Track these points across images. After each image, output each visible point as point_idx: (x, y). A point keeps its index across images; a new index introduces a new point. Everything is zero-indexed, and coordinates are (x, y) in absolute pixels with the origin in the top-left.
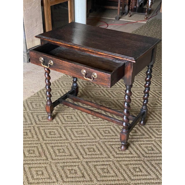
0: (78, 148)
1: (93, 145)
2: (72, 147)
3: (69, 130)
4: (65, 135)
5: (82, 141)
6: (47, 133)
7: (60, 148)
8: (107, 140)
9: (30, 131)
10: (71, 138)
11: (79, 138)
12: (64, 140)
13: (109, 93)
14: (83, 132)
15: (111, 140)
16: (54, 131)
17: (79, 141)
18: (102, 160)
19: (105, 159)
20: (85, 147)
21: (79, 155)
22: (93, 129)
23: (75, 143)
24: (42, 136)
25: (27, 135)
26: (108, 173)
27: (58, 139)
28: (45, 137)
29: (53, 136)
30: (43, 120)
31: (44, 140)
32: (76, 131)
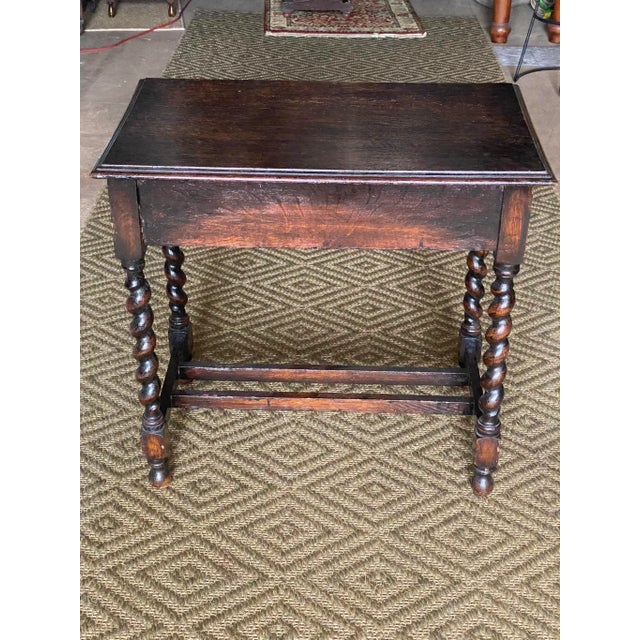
0: (331, 502)
1: (369, 473)
2: (309, 505)
3: (250, 455)
4: (253, 477)
5: (323, 474)
6: (186, 492)
7: (274, 523)
8: (395, 443)
9: (119, 508)
10: (280, 477)
11: (305, 470)
12: (263, 493)
13: (273, 292)
14: (301, 443)
15: (406, 438)
16: (202, 475)
17: (313, 478)
18: (430, 508)
19: (438, 503)
20: (350, 490)
21: (355, 522)
22: (325, 424)
23: (307, 489)
24: (177, 509)
25: (117, 525)
26: (480, 540)
27: (240, 496)
28: (190, 506)
29: (215, 493)
30: (132, 455)
31: (197, 520)
32: (280, 451)
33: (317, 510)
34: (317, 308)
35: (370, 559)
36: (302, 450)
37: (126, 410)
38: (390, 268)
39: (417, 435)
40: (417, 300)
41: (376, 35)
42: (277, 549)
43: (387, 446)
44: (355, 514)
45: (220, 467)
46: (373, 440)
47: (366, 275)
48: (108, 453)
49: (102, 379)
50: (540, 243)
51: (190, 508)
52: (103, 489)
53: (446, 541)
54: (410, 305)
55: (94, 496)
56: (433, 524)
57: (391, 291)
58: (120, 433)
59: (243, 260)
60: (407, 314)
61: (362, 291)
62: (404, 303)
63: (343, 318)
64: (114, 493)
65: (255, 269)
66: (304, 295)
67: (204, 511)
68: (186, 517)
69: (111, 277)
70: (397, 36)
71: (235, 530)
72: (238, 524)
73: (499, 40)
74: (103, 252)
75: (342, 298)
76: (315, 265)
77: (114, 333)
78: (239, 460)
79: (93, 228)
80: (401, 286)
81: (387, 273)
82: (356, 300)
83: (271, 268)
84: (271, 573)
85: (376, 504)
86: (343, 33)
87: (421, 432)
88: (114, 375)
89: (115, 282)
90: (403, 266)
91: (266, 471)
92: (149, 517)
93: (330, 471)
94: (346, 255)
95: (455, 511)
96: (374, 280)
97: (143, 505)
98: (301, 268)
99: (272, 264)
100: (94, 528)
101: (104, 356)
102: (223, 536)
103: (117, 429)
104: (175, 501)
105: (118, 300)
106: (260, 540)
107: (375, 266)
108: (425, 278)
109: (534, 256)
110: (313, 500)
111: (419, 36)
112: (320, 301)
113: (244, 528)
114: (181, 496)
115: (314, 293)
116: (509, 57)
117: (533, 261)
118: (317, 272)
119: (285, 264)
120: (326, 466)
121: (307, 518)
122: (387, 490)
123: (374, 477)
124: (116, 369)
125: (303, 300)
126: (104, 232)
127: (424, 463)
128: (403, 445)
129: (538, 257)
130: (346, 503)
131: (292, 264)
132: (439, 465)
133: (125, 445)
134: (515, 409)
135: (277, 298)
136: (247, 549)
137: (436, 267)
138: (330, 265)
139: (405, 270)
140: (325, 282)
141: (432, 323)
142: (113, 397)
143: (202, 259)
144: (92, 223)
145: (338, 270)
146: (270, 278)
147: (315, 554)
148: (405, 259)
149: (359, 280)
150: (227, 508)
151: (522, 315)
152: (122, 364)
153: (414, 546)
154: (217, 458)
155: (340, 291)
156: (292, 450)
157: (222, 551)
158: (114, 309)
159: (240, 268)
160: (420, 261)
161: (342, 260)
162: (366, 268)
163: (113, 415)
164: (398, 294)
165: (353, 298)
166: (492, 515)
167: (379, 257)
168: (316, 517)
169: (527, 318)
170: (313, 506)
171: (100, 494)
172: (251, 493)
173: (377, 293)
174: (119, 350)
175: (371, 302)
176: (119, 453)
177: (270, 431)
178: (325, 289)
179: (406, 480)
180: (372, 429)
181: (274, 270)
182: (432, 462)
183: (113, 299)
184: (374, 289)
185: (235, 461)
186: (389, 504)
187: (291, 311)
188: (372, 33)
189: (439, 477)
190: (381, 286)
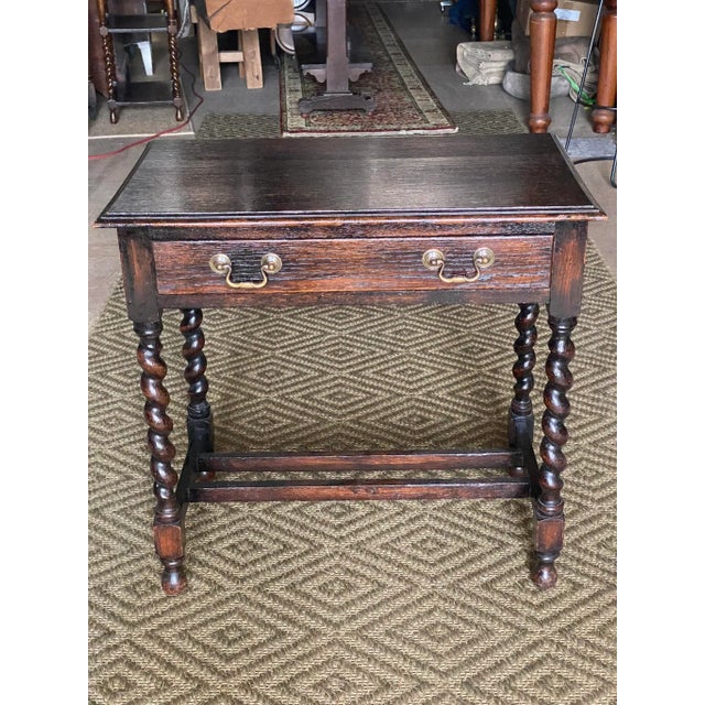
0: (387, 649)
1: (430, 612)
2: (360, 653)
3: (286, 595)
4: (291, 621)
5: (376, 614)
6: (212, 642)
7: (320, 675)
8: (459, 574)
9: (132, 665)
10: (325, 620)
11: (354, 610)
12: (305, 640)
13: (306, 406)
14: (348, 578)
15: (473, 568)
16: (230, 621)
17: (364, 620)
18: (508, 652)
19: (518, 646)
20: (409, 633)
21: (418, 672)
22: (374, 554)
23: (358, 633)
24: (201, 664)
25: (129, 685)
26: (572, 689)
27: (278, 645)
28: (217, 660)
29: (247, 643)
30: (145, 601)
31: (226, 676)
32: (322, 588)
33: (371, 658)
34: (357, 421)
36: (349, 587)
37: (138, 548)
38: (438, 374)
39: (485, 563)
40: (472, 409)
41: (403, 132)
43: (450, 579)
44: (418, 662)
45: (251, 610)
46: (433, 572)
47: (411, 383)
48: (117, 599)
49: (108, 512)
50: (606, 341)
51: (217, 662)
52: (111, 642)
53: (531, 692)
54: (464, 415)
55: (101, 652)
56: (511, 672)
57: (441, 400)
58: (131, 575)
59: (269, 371)
60: (461, 424)
61: (408, 400)
62: (456, 412)
63: (388, 432)
64: (126, 647)
65: (282, 381)
66: (340, 408)
67: (234, 665)
68: (213, 673)
69: (118, 396)
70: (426, 132)
71: (273, 687)
72: (276, 680)
73: (539, 131)
74: (108, 368)
75: (386, 409)
76: (351, 373)
77: (122, 458)
78: (275, 601)
79: (96, 343)
80: (452, 394)
81: (434, 379)
82: (402, 411)
83: (301, 379)
85: (442, 648)
86: (367, 131)
87: (490, 560)
88: (122, 507)
89: (122, 401)
90: (453, 372)
91: (308, 613)
92: (169, 675)
93: (384, 611)
94: (387, 362)
95: (539, 655)
96: (420, 388)
97: (160, 660)
98: (336, 378)
99: (301, 374)
100: (102, 691)
101: (110, 485)
102: (259, 696)
103: (128, 570)
104: (199, 653)
105: (126, 421)
106: (304, 698)
107: (421, 372)
108: (478, 383)
109: (602, 355)
110: (364, 647)
111: (450, 131)
112: (360, 414)
113: (283, 684)
114: (205, 647)
115: (352, 404)
117: (601, 361)
118: (354, 381)
119: (317, 374)
120: (379, 604)
121: (359, 669)
122: (455, 632)
123: (438, 617)
124: (125, 499)
125: (340, 413)
126: (108, 346)
127: (496, 597)
128: (470, 576)
129: (606, 356)
130: (406, 650)
131: (325, 373)
132: (514, 599)
133: (138, 589)
134: (599, 530)
135: (310, 412)
137: (491, 371)
138: (369, 373)
139: (455, 375)
140: (364, 392)
141: (492, 433)
142: (122, 533)
143: (221, 372)
144: (96, 338)
145: (379, 378)
146: (301, 390)
148: (455, 364)
149: (403, 388)
150: (262, 661)
151: (595, 422)
152: (132, 493)
153: (492, 699)
154: (248, 599)
155: (382, 401)
156: (337, 588)
158: (121, 431)
159: (266, 380)
160: (471, 365)
161: (382, 367)
162: (409, 376)
163: (122, 554)
164: (449, 402)
165: (398, 409)
166: (583, 657)
167: (424, 362)
168: (371, 668)
169: (601, 425)
170: (366, 655)
171: (108, 649)
172: (290, 640)
173: (424, 402)
174: (128, 478)
175: (419, 413)
176: (129, 598)
177: (309, 565)
178: (364, 400)
179: (476, 619)
180: (431, 559)
181: (305, 381)
182: (506, 595)
183: (121, 420)
184: (420, 398)
185: (269, 603)
186: (458, 649)
187: (327, 426)
188: (399, 130)
189: (516, 613)
190: (428, 394)
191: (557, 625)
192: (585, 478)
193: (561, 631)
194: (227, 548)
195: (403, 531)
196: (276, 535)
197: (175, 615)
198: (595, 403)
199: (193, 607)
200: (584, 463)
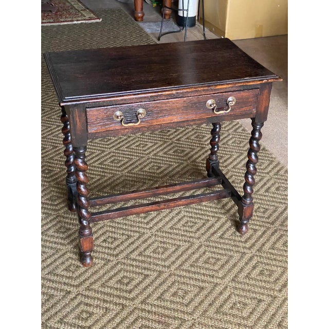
0: (195, 273)
2: (184, 277)
3: (140, 258)
4: (148, 269)
5: (182, 259)
6: (118, 286)
7: (173, 290)
9: (87, 305)
10: (162, 266)
11: (173, 259)
12: (159, 276)
14: (163, 245)
15: (212, 231)
16: (121, 275)
18: (242, 263)
19: (245, 260)
21: (212, 280)
22: (168, 232)
23: (179, 268)
24: (118, 297)
25: (91, 314)
26: (273, 274)
27: (148, 281)
29: (134, 283)
30: (77, 274)
31: (133, 299)
32: (154, 252)
33: (190, 278)
34: (130, 172)
35: (229, 296)
36: (165, 249)
37: (60, 250)
38: (155, 145)
39: (216, 228)
40: (177, 159)
41: (76, 22)
42: (182, 304)
43: (205, 237)
44: (210, 276)
45: (128, 268)
47: (145, 151)
48: (63, 276)
51: (125, 294)
52: (71, 296)
53: (259, 278)
54: (175, 162)
55: (69, 302)
56: (248, 272)
57: (162, 157)
58: (64, 263)
60: (176, 167)
61: (148, 159)
62: (171, 161)
63: (146, 175)
64: (80, 297)
66: (119, 167)
67: (133, 294)
68: (126, 300)
70: (87, 21)
71: (155, 300)
72: (155, 296)
73: (140, 20)
75: (140, 165)
76: (115, 149)
78: (136, 262)
80: (165, 153)
81: (154, 147)
82: (147, 165)
83: (94, 155)
84: (186, 317)
85: (216, 268)
86: (57, 22)
87: (217, 226)
90: (160, 143)
91: (153, 264)
92: (106, 305)
94: (129, 142)
95: (254, 262)
96: (150, 152)
97: (99, 299)
99: (93, 153)
100: (79, 319)
102: (151, 305)
103: (60, 261)
104: (115, 292)
106: (171, 302)
107: (147, 145)
108: (174, 147)
110: (185, 274)
111: (98, 20)
112: (130, 169)
113: (159, 298)
114: (116, 289)
115: (124, 165)
116: (149, 28)
118: (119, 153)
119: (100, 152)
120: (181, 254)
121: (187, 284)
122: (218, 260)
123: (208, 254)
125: (120, 170)
130: (202, 271)
131: (103, 151)
132: (235, 241)
133: (71, 269)
135: (106, 171)
136: (167, 308)
137: (176, 140)
138: (124, 149)
139: (162, 145)
141: (191, 169)
145: (129, 150)
146: (96, 161)
147: (202, 302)
148: (160, 139)
149: (143, 154)
150: (144, 289)
151: (230, 158)
153: (246, 285)
154: (124, 263)
155: (137, 161)
156: (160, 250)
157: (155, 313)
160: (167, 139)
161: (128, 145)
162: (143, 147)
163: (54, 254)
164: (166, 157)
165: (145, 164)
166: (271, 260)
167: (146, 140)
169: (232, 159)
170: (187, 277)
171: (72, 300)
172: (152, 278)
173: (155, 159)
175: (155, 164)
176: (69, 274)
177: (143, 243)
178: (128, 162)
179: (224, 252)
180: (193, 230)
181: (96, 156)
182: (230, 240)
184: (153, 157)
185: (134, 263)
186: (222, 266)
187: (118, 177)
188: (73, 21)
189: (238, 247)
190: (155, 155)
191: (256, 248)
192: (237, 183)
193: (258, 250)
194: (103, 242)
195: (176, 220)
196: (121, 232)
197: (95, 277)
198: (226, 149)
199: (101, 272)
200: (234, 177)
